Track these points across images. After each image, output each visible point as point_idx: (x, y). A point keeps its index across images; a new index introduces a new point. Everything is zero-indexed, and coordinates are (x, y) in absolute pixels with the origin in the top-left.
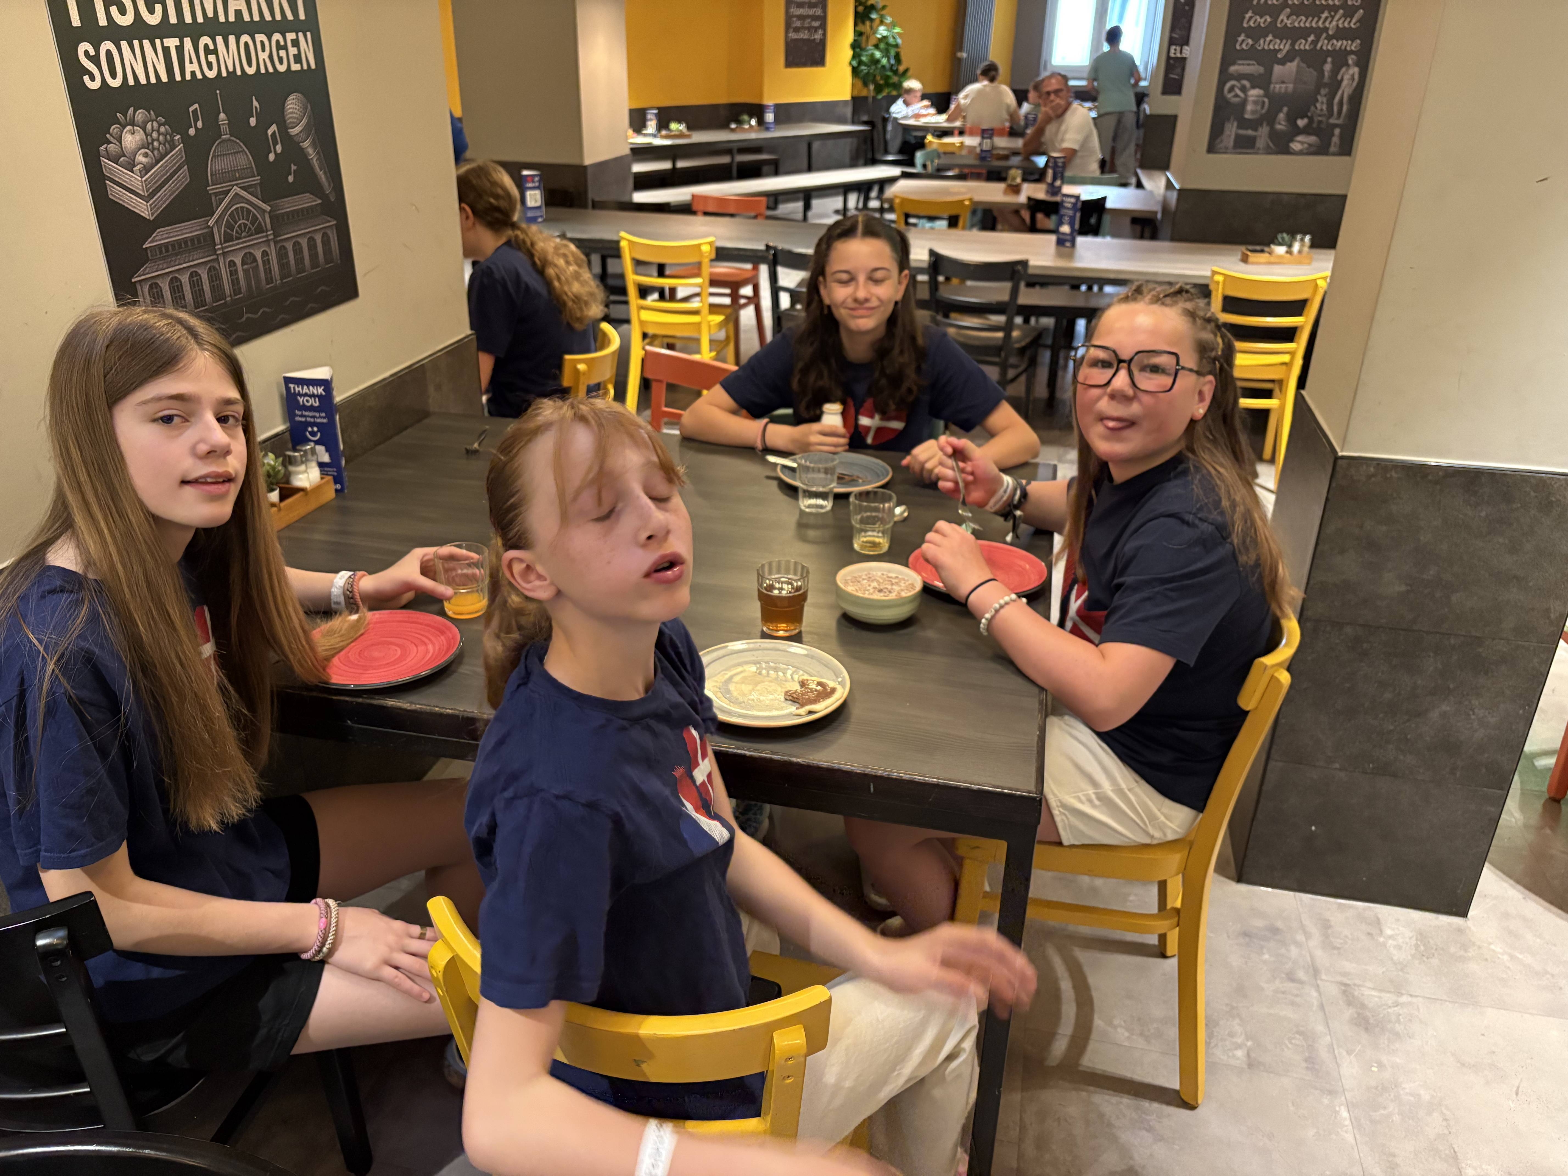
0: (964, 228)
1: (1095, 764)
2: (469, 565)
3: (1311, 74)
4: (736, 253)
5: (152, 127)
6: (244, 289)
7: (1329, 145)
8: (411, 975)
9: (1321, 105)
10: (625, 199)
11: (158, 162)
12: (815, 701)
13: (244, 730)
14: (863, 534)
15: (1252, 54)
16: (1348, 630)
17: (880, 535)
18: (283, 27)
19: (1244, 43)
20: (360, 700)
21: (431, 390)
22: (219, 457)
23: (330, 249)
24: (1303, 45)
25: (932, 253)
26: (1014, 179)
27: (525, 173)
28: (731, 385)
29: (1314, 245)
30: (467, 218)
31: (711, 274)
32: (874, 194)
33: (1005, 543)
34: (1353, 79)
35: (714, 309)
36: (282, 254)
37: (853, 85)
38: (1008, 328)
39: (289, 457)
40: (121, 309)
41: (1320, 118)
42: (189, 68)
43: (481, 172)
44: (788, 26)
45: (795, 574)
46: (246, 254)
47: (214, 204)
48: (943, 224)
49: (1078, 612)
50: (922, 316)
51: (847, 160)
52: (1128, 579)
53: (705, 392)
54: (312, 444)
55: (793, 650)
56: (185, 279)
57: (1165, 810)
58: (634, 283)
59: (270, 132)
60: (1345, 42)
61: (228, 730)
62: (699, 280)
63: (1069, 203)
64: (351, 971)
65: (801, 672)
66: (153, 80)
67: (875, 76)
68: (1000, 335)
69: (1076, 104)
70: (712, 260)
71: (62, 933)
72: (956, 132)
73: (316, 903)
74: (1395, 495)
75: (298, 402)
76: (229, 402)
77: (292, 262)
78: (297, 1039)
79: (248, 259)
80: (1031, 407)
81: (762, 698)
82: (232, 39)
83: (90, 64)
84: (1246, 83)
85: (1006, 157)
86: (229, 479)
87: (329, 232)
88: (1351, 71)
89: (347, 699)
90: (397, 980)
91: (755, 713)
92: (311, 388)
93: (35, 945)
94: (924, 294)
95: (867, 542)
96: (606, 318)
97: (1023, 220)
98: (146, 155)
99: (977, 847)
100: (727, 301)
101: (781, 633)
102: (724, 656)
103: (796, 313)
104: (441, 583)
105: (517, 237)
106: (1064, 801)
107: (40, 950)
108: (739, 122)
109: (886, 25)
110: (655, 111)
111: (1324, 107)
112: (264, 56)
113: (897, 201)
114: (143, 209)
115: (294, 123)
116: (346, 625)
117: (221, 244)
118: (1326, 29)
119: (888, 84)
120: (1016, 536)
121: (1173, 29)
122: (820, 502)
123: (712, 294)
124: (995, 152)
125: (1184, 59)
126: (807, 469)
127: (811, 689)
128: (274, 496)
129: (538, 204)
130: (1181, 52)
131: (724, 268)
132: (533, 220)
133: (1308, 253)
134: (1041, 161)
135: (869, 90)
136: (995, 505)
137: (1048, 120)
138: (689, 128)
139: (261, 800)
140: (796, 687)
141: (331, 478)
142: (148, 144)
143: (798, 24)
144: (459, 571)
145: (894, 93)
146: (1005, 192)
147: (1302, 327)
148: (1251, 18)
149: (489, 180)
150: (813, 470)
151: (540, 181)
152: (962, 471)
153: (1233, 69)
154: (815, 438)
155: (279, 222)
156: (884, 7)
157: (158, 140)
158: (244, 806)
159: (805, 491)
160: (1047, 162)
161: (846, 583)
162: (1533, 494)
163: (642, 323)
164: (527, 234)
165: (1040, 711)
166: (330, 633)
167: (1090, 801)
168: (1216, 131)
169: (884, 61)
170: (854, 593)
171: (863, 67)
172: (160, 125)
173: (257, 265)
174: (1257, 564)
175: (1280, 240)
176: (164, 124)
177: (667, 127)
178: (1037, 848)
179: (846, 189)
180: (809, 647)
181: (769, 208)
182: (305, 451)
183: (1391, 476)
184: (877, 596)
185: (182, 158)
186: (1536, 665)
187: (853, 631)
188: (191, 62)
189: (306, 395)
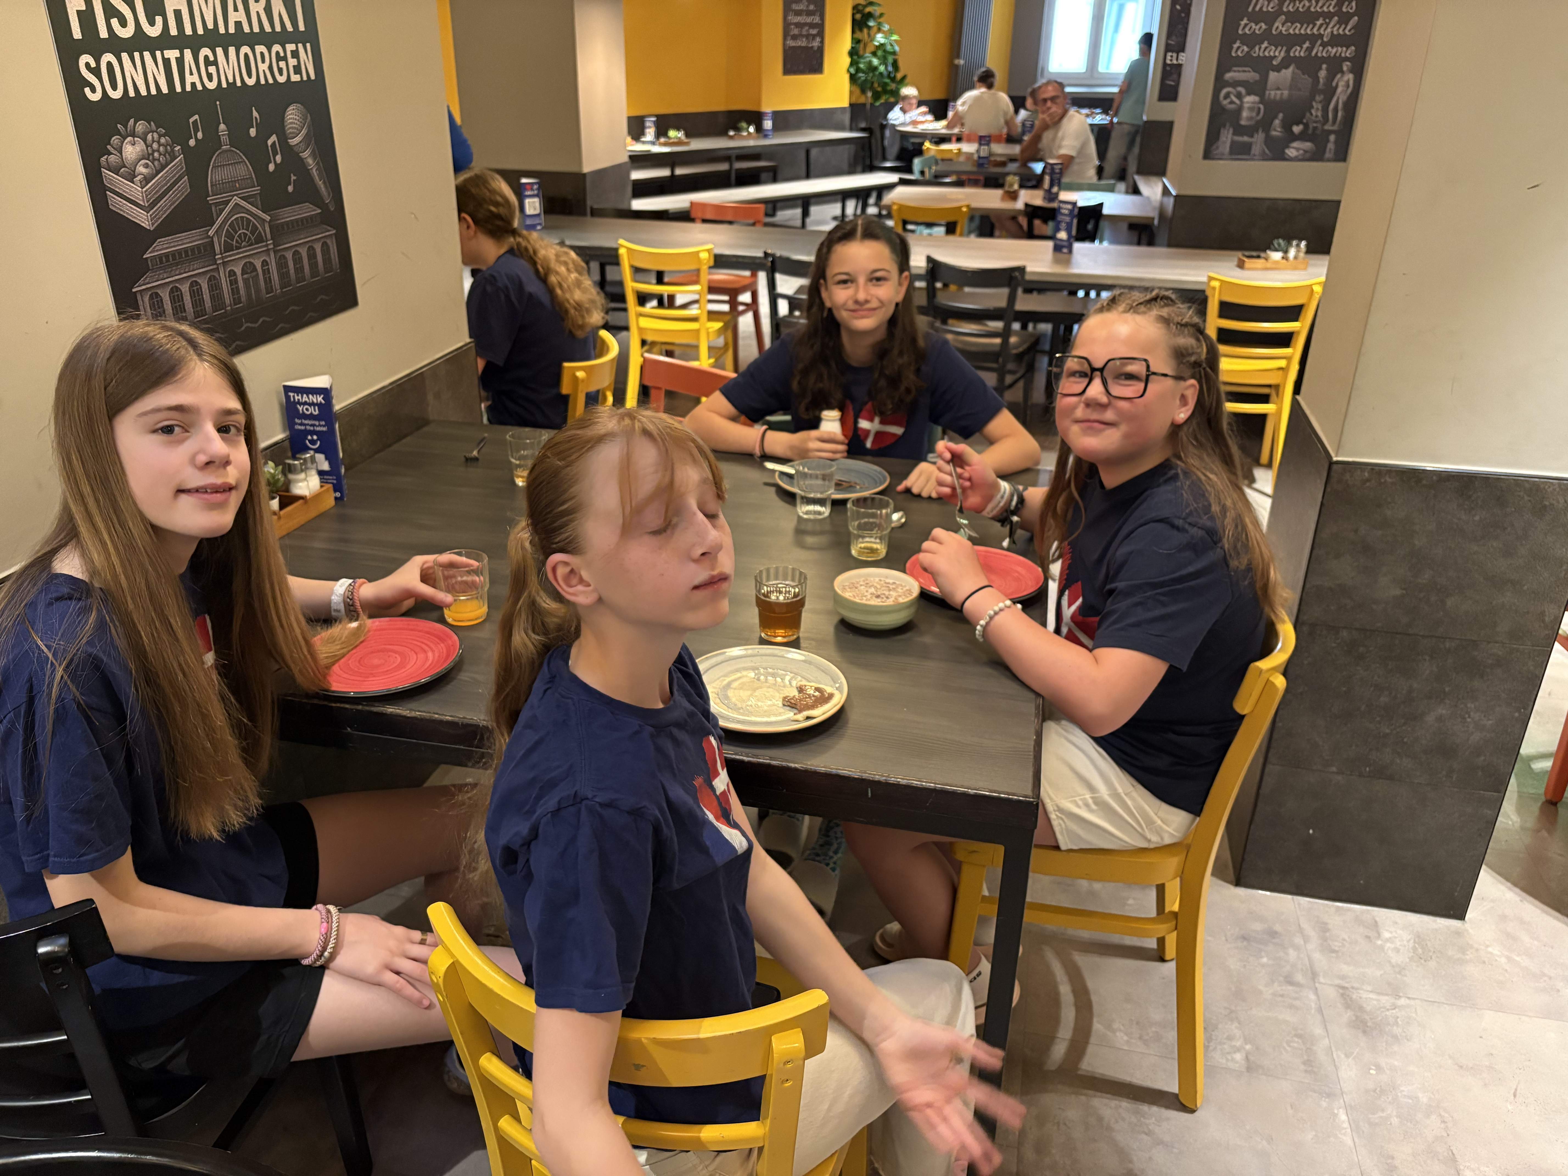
0: (961, 235)
1: (1091, 767)
2: (469, 573)
3: (1307, 80)
4: (734, 260)
5: (153, 138)
6: (243, 299)
7: (1324, 152)
8: (411, 980)
9: (1317, 111)
10: (623, 206)
11: (158, 172)
12: (813, 707)
13: (246, 739)
14: (861, 540)
15: (1247, 61)
16: (1345, 634)
17: (878, 541)
18: (283, 38)
19: (1239, 50)
20: (360, 707)
21: (430, 398)
22: (218, 467)
23: (330, 258)
24: (1298, 52)
25: (930, 259)
26: (1011, 185)
27: (524, 180)
28: (731, 391)
29: (1310, 251)
30: (468, 227)
31: (710, 281)
32: (872, 201)
33: (1002, 548)
34: (1348, 86)
35: (713, 315)
36: (282, 264)
37: (851, 93)
38: (1005, 334)
39: (289, 465)
40: (121, 324)
41: (1315, 125)
42: (189, 79)
43: (480, 180)
44: (786, 34)
45: (793, 580)
46: (245, 264)
47: (215, 215)
48: (940, 231)
49: (1073, 617)
50: (922, 322)
51: (845, 166)
52: (1120, 585)
53: (704, 399)
54: (312, 452)
55: (790, 656)
56: (185, 288)
57: (1161, 814)
58: (633, 290)
59: (270, 142)
60: (1340, 49)
61: (230, 738)
62: (697, 288)
63: (1066, 209)
64: (352, 977)
65: (799, 678)
66: (154, 91)
67: (873, 83)
68: (998, 341)
69: (1072, 111)
70: (710, 268)
71: (63, 941)
72: (954, 139)
73: (317, 909)
74: (1389, 500)
75: (298, 410)
76: (229, 412)
77: (292, 271)
78: (297, 1045)
79: (248, 268)
80: (1028, 412)
81: (760, 704)
82: (232, 50)
83: (91, 75)
84: (1241, 89)
85: (1003, 164)
86: (228, 489)
87: (329, 241)
88: (1346, 78)
89: (347, 706)
90: (398, 985)
91: (753, 719)
92: (310, 396)
93: (37, 953)
94: (921, 300)
95: (865, 548)
96: (607, 327)
97: (1021, 227)
98: (146, 166)
99: (974, 851)
100: (726, 308)
101: (779, 639)
102: (722, 662)
103: (795, 320)
104: (441, 590)
105: (519, 244)
106: (1061, 805)
107: (41, 958)
108: (737, 129)
109: (884, 32)
110: (654, 119)
111: (1319, 114)
112: (264, 67)
113: (895, 207)
114: (143, 219)
115: (293, 133)
116: (346, 633)
117: (221, 254)
118: (1321, 36)
119: (885, 91)
120: (1013, 542)
121: (1169, 36)
122: (818, 508)
123: (710, 301)
124: (992, 159)
125: (1180, 66)
126: (805, 476)
127: (809, 695)
128: (275, 504)
129: (537, 212)
130: (1177, 59)
131: (723, 275)
132: (532, 227)
133: (1304, 259)
134: (1038, 167)
135: (867, 97)
136: (992, 511)
137: (1046, 127)
138: (687, 135)
139: (263, 807)
140: (795, 693)
141: (331, 485)
142: (149, 154)
143: (796, 31)
144: (459, 579)
145: (892, 100)
146: (1003, 199)
147: (1298, 333)
148: (1246, 25)
149: (488, 190)
150: (811, 476)
151: (538, 189)
152: (960, 477)
153: (1228, 76)
154: (814, 445)
155: (279, 231)
156: (881, 15)
157: (158, 151)
158: (245, 815)
159: (803, 498)
160: (1045, 167)
161: (844, 589)
162: (1526, 498)
163: (641, 330)
164: (528, 241)
165: (1037, 715)
166: (332, 640)
167: (1087, 805)
168: (1212, 137)
169: (882, 68)
170: (852, 599)
171: (861, 75)
172: (160, 136)
173: (258, 274)
174: (1249, 569)
175: (1276, 246)
176: (164, 135)
177: (665, 134)
178: (1034, 852)
179: (844, 195)
180: (807, 653)
181: (767, 215)
182: (305, 460)
183: (1386, 481)
184: (874, 602)
185: (182, 168)
186: (1532, 668)
187: (851, 636)
188: (191, 74)
189: (305, 403)
